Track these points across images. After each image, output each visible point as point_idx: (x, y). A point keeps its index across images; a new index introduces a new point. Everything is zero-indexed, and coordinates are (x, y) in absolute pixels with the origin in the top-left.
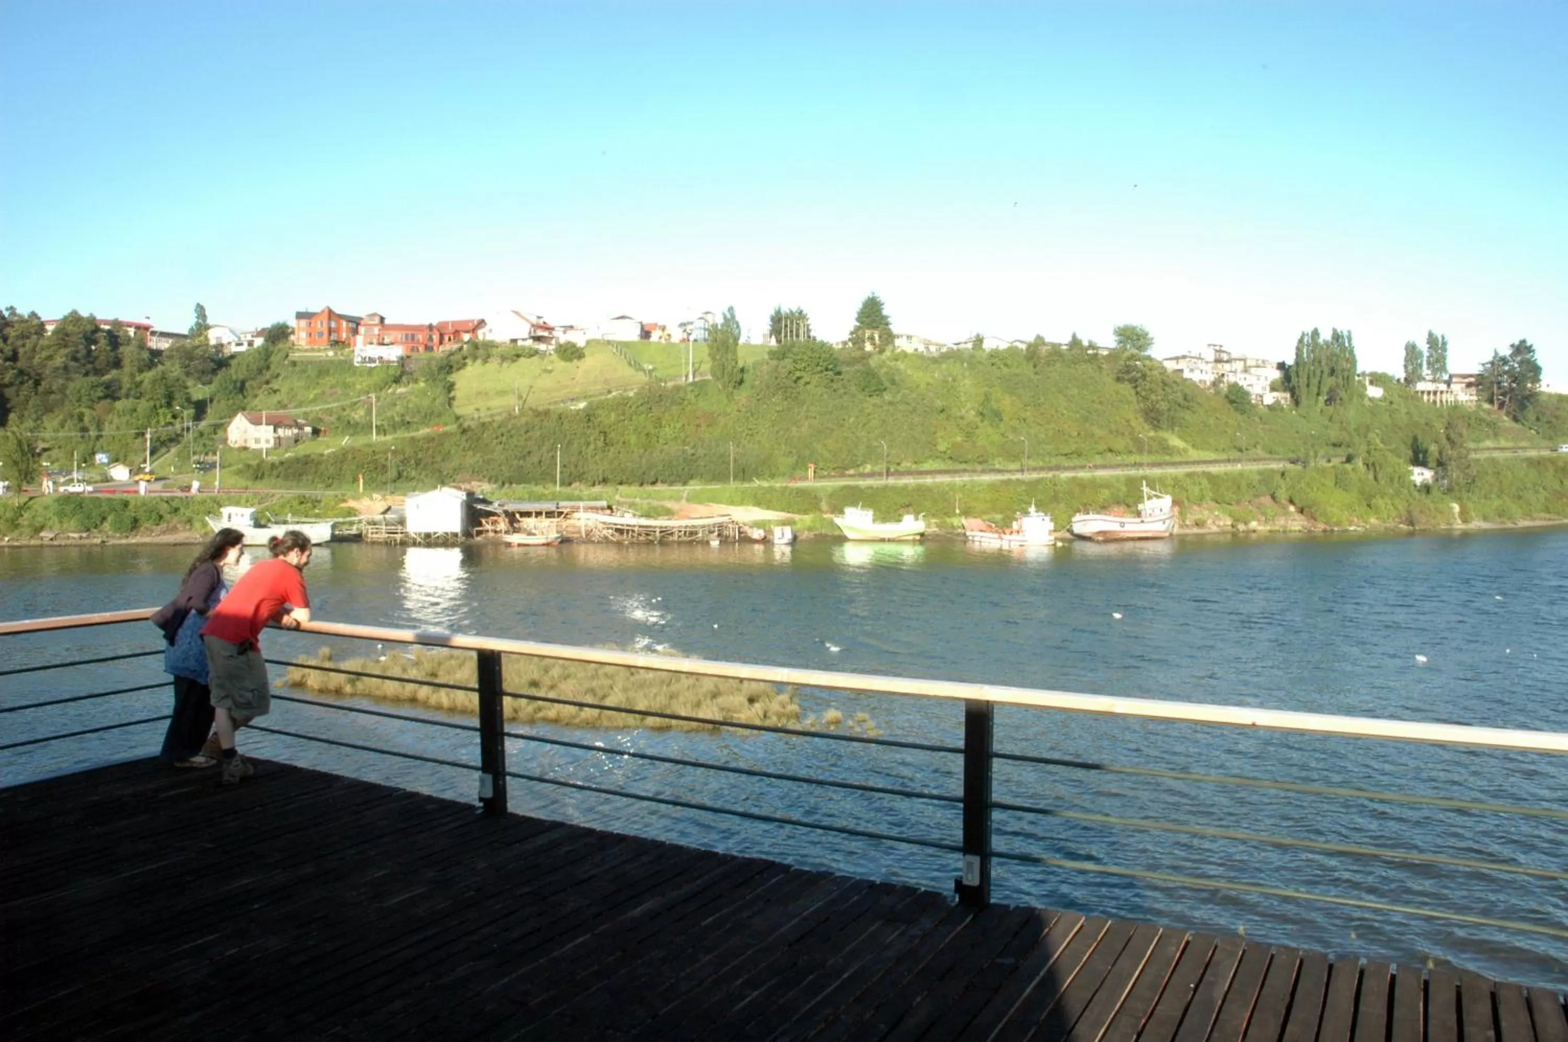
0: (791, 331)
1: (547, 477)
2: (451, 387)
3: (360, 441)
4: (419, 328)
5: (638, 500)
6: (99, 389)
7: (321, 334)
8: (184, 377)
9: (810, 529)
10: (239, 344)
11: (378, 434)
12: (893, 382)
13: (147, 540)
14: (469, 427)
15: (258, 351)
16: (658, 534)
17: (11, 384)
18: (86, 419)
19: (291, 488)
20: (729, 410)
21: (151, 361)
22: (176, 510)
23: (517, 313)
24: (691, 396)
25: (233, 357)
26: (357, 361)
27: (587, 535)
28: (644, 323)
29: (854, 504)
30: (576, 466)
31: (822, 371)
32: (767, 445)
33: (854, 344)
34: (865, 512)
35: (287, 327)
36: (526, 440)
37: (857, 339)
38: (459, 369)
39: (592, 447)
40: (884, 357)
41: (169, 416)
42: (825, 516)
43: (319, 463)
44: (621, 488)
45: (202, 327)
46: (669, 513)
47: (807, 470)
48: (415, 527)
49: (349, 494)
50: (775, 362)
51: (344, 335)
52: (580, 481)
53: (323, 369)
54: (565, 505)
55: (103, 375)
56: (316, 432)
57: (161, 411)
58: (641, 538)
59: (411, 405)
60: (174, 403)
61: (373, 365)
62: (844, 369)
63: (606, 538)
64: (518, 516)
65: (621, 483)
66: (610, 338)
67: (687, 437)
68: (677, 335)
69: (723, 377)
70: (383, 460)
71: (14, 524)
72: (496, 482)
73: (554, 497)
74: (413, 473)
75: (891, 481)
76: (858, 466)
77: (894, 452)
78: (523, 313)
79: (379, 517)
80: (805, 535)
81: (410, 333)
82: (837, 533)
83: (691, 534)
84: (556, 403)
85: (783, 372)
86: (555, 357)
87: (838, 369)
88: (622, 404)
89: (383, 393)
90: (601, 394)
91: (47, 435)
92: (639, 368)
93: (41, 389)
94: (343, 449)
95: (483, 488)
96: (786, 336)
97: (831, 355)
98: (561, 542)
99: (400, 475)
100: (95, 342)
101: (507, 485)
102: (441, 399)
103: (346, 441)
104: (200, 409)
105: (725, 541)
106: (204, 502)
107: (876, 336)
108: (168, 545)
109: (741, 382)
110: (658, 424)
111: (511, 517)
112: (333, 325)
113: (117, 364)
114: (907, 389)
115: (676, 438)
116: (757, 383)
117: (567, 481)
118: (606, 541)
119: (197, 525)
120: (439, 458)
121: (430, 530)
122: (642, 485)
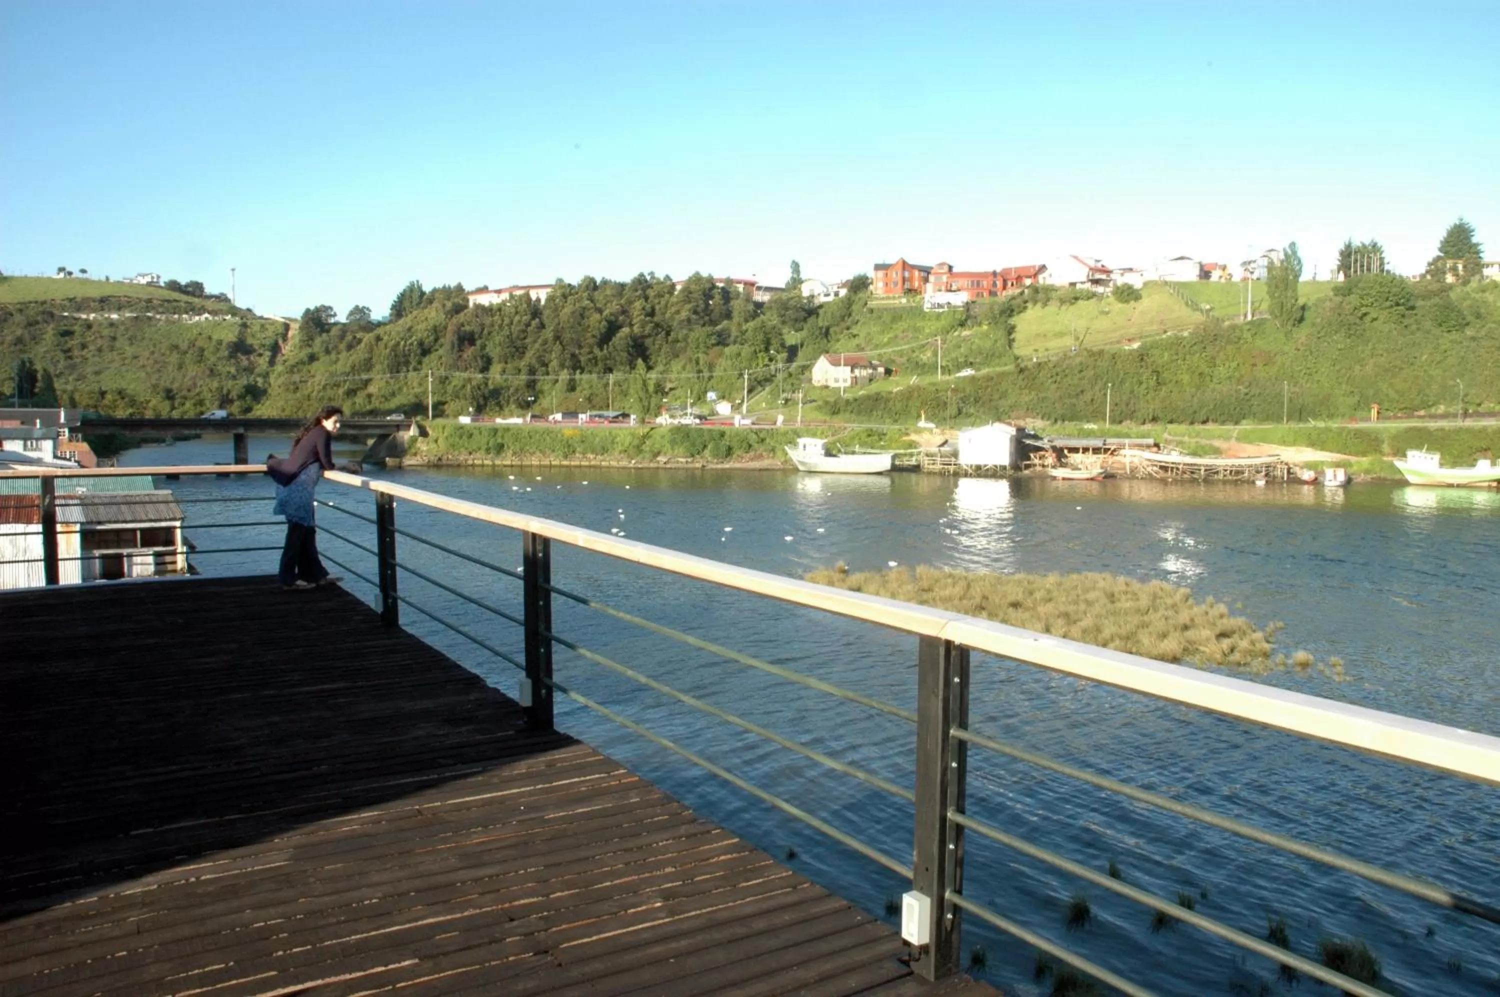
0: (1362, 266)
1: (1097, 415)
2: (1011, 330)
3: (926, 380)
4: (984, 275)
5: (1186, 439)
6: (714, 337)
7: (896, 284)
8: (780, 326)
9: (1367, 472)
10: (827, 295)
11: (943, 373)
12: (1478, 316)
13: (738, 465)
14: (1026, 367)
15: (842, 300)
16: (1202, 472)
17: (649, 336)
18: (701, 362)
19: (862, 422)
20: (1286, 348)
21: (755, 312)
22: (763, 440)
23: (1076, 257)
24: (1247, 335)
25: (821, 306)
26: (927, 307)
27: (1132, 471)
28: (1204, 262)
29: (1419, 447)
30: (1127, 405)
31: (1391, 307)
32: (1326, 385)
33: (1432, 276)
34: (1429, 456)
35: (867, 278)
36: (1080, 379)
37: (1436, 269)
38: (1020, 312)
39: (1144, 386)
40: (1468, 288)
41: (767, 359)
42: (1385, 459)
43: (888, 400)
44: (1170, 426)
45: (796, 282)
46: (1217, 452)
47: (1370, 411)
48: (966, 460)
49: (912, 428)
50: (1339, 299)
51: (916, 284)
52: (1131, 419)
53: (897, 315)
54: (1112, 442)
55: (716, 325)
56: (888, 372)
57: (760, 355)
58: (1185, 476)
59: (974, 347)
60: (771, 347)
61: (941, 310)
62: (1420, 303)
63: (1150, 474)
64: (1066, 451)
65: (1171, 422)
66: (1168, 279)
67: (1242, 376)
68: (1238, 274)
69: (1281, 315)
70: (944, 398)
71: (639, 449)
72: (1048, 419)
73: (1103, 434)
74: (972, 410)
75: (1469, 423)
76: (1430, 406)
77: (1473, 391)
78: (1080, 257)
79: (934, 450)
80: (1360, 478)
81: (976, 279)
82: (1398, 477)
83: (1238, 473)
84: (1111, 343)
85: (1348, 308)
86: (1112, 299)
87: (1411, 304)
88: (1176, 343)
89: (949, 337)
90: (1157, 334)
91: (673, 376)
92: (1195, 307)
93: (670, 338)
94: (909, 387)
95: (1033, 424)
96: (1356, 272)
97: (1403, 289)
98: (1105, 477)
99: (960, 412)
100: (712, 298)
101: (1059, 423)
102: (1003, 341)
103: (914, 380)
104: (792, 352)
105: (1271, 480)
106: (786, 433)
107: (1460, 267)
108: (753, 470)
109: (1301, 320)
110: (1212, 363)
111: (1059, 453)
112: (907, 274)
113: (728, 315)
114: (1494, 322)
115: (1230, 377)
116: (1319, 320)
117: (1118, 419)
118: (1150, 478)
119: (779, 453)
120: (996, 396)
121: (981, 462)
122: (1192, 423)
